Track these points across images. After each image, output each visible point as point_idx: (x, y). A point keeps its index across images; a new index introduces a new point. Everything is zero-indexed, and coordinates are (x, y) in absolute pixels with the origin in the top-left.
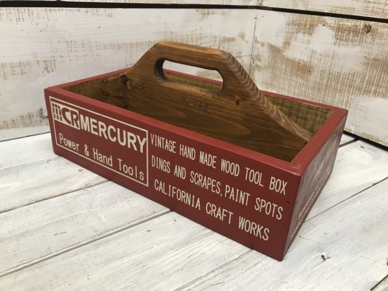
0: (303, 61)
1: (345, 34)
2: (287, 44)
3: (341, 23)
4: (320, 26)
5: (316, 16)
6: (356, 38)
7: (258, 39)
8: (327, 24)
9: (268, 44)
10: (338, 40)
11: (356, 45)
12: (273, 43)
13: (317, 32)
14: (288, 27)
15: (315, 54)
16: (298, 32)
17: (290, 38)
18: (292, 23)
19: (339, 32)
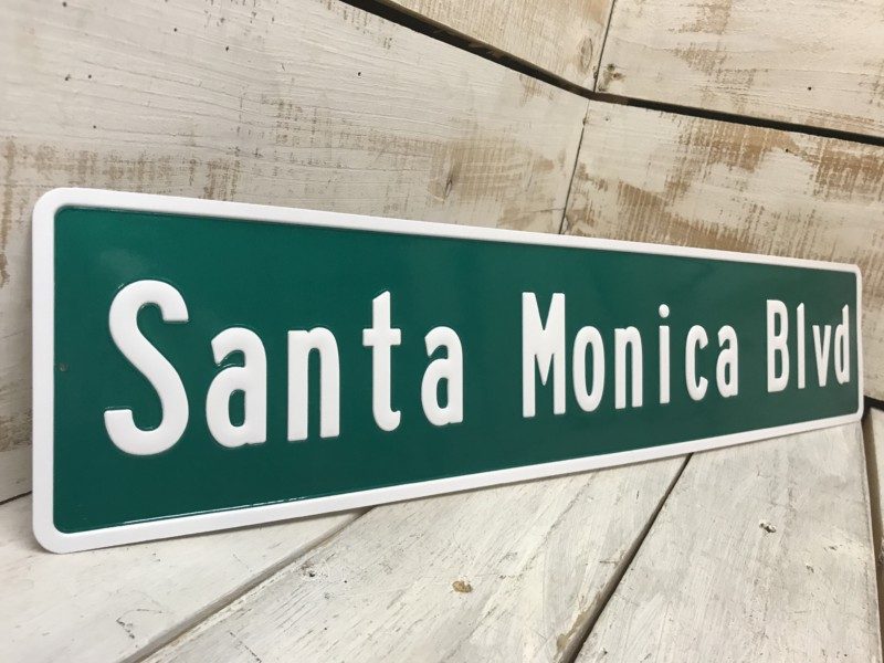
0: (725, 228)
1: (844, 174)
2: (679, 186)
3: (835, 149)
4: (778, 153)
5: (767, 130)
6: (872, 185)
7: (587, 172)
8: (798, 148)
9: (621, 183)
10: (825, 186)
11: (872, 199)
12: (637, 183)
13: (768, 164)
14: (683, 148)
15: (761, 213)
16: (713, 160)
17: (688, 173)
18: (697, 139)
19: (827, 168)
